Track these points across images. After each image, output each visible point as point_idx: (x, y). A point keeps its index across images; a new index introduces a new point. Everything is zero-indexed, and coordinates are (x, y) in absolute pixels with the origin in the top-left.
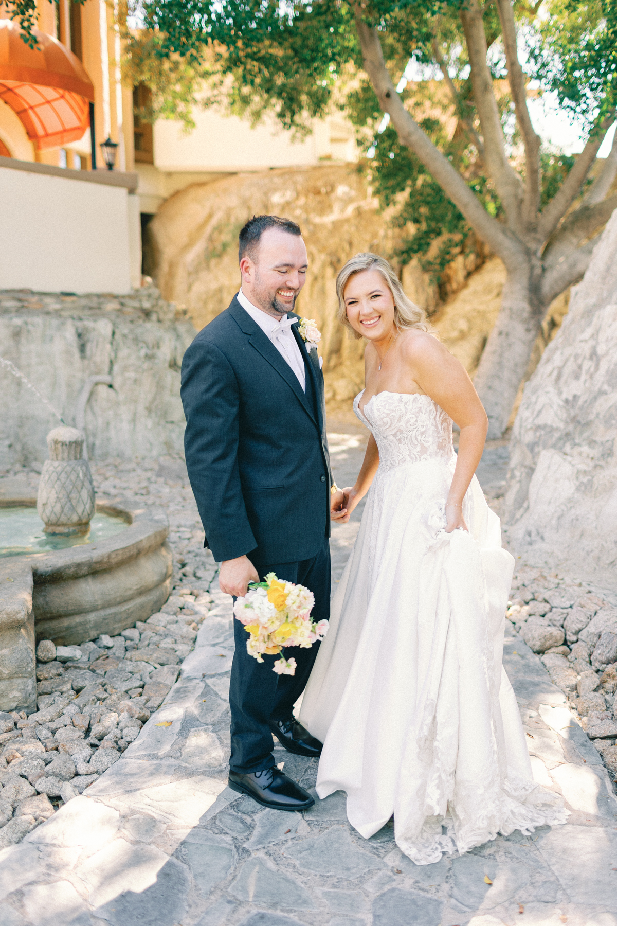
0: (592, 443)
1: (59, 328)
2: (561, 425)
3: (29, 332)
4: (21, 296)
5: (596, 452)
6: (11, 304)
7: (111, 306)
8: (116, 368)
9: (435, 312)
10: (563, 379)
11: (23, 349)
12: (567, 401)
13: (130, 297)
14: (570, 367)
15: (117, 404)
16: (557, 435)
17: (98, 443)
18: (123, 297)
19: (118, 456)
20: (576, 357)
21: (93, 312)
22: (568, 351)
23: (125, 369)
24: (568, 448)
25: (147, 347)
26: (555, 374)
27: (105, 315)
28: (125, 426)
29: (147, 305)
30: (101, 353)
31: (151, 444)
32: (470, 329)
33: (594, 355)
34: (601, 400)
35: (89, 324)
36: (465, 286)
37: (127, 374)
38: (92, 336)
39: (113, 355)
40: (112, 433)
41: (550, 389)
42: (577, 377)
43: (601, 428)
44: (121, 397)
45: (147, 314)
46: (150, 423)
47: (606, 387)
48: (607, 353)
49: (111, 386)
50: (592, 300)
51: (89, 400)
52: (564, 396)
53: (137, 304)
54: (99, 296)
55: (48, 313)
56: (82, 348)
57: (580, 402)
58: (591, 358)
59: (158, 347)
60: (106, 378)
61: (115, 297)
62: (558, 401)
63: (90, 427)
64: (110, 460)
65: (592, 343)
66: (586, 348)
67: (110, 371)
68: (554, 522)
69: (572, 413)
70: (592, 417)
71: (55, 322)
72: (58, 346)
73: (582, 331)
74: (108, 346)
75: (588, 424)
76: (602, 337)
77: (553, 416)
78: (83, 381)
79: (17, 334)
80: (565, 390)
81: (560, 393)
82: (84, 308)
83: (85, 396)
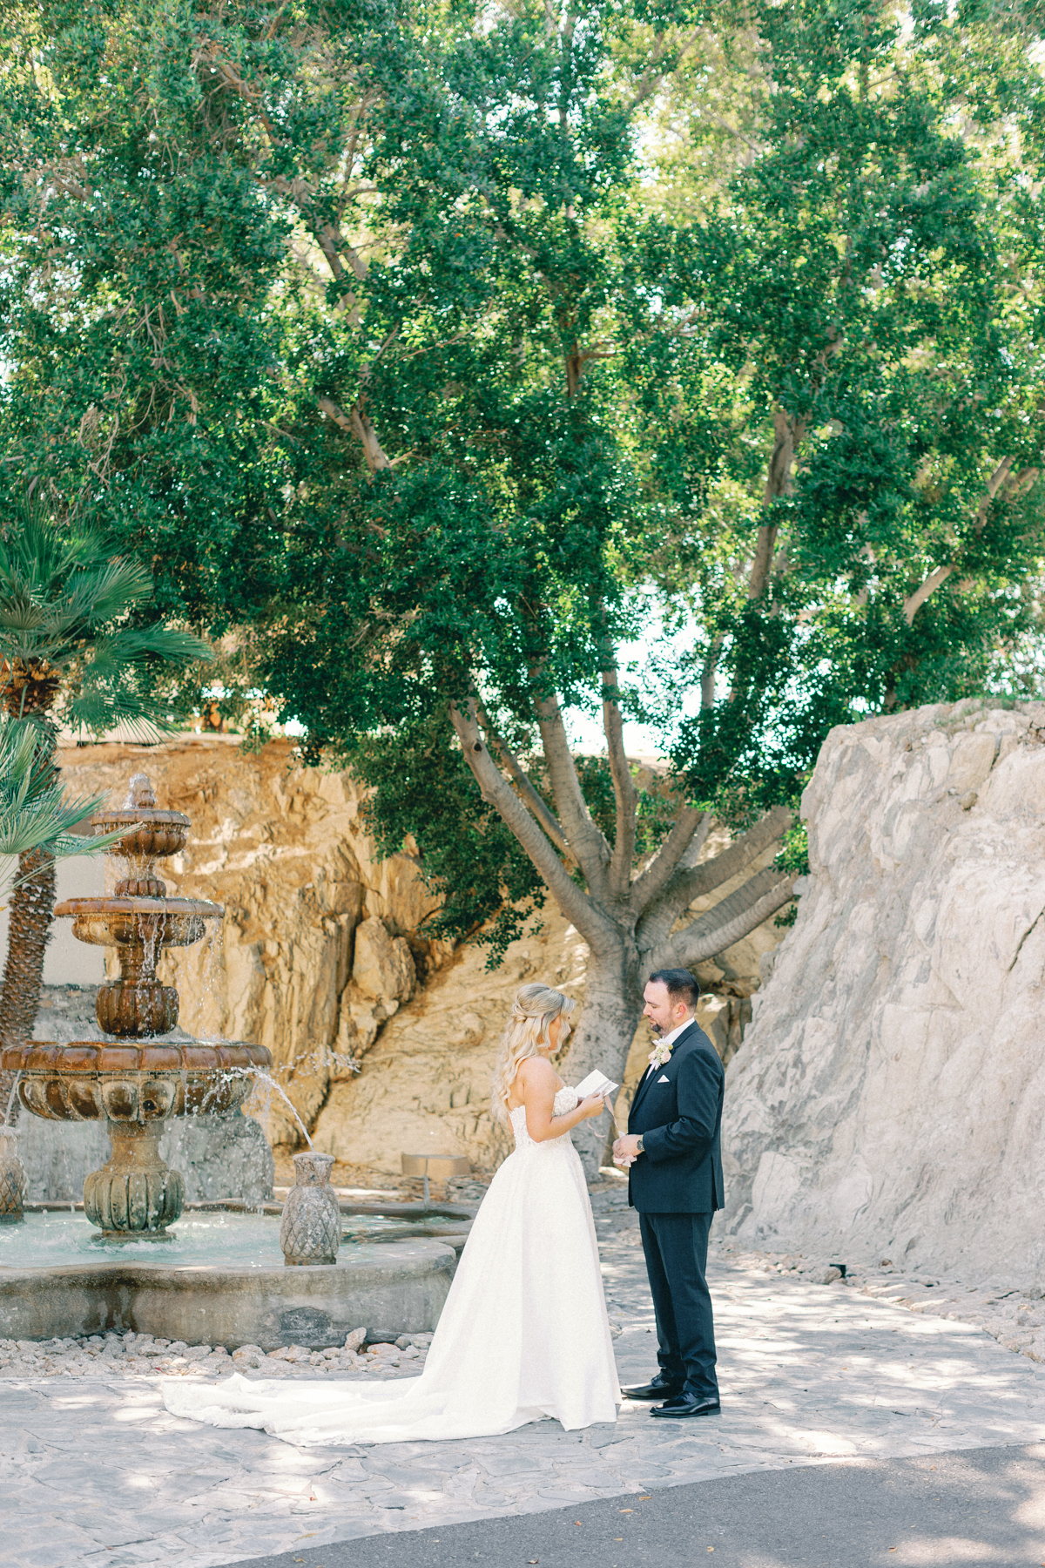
0: (807, 1144)
2: (770, 1131)
5: (812, 1151)
9: (410, 1000)
10: (766, 1086)
12: (773, 1108)
14: (773, 1074)
16: (766, 1141)
20: (779, 1065)
22: (768, 1060)
24: (782, 1149)
26: (756, 1080)
32: (484, 1029)
33: (798, 1062)
34: (812, 1104)
36: (457, 959)
41: (752, 1096)
42: (782, 1084)
43: (815, 1129)
47: (814, 1092)
48: (812, 1061)
50: (785, 1010)
52: (769, 1103)
57: (787, 1108)
58: (795, 1065)
62: (763, 1109)
65: (794, 1051)
66: (790, 1057)
68: (786, 1215)
69: (780, 1119)
70: (804, 1120)
73: (781, 1041)
75: (801, 1127)
76: (805, 1046)
77: (761, 1122)
80: (769, 1096)
81: (764, 1100)
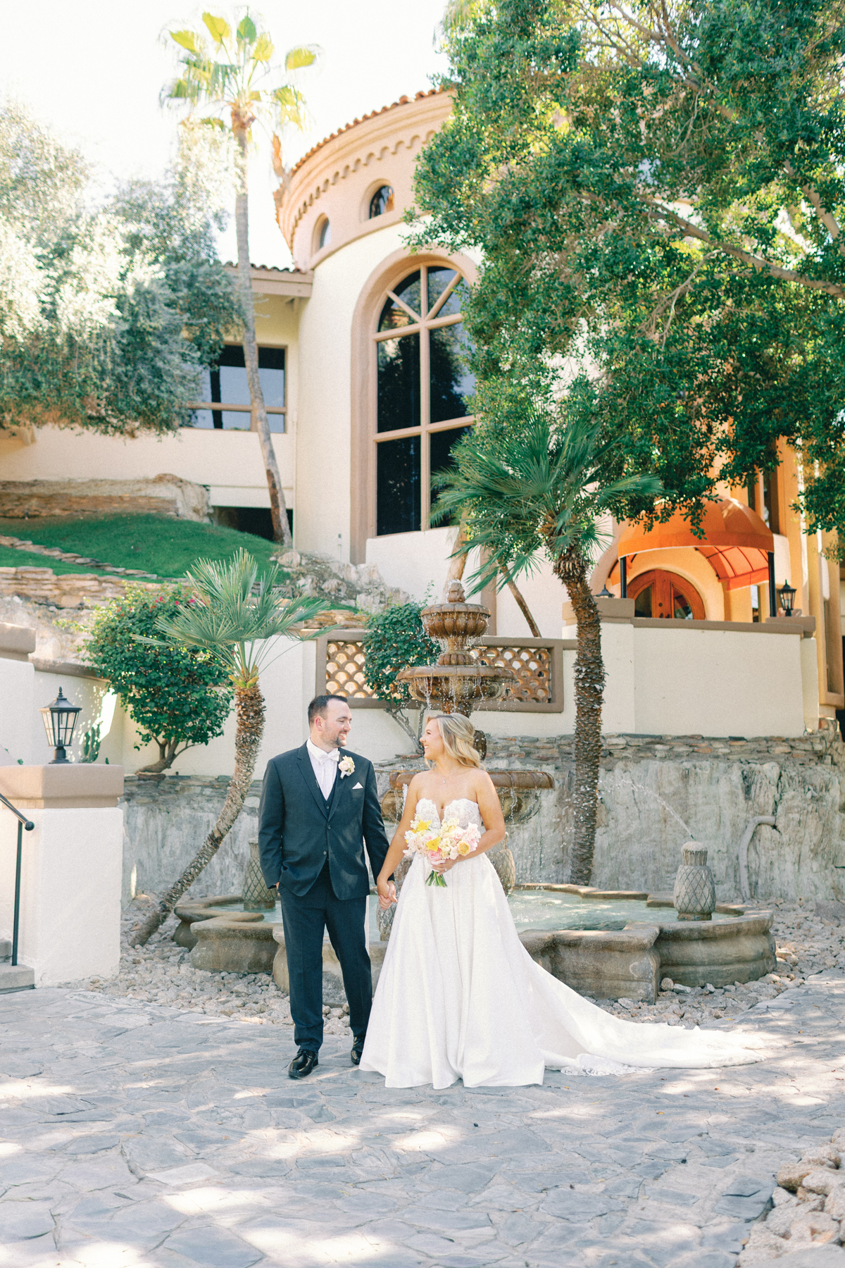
1: (726, 772)
3: (696, 774)
4: (691, 741)
6: (682, 749)
7: (780, 749)
8: (779, 809)
11: (691, 790)
13: (800, 740)
15: (781, 844)
17: (760, 882)
18: (794, 740)
19: (781, 896)
21: (760, 755)
23: (789, 810)
25: (815, 790)
27: (772, 759)
28: (789, 867)
29: (818, 747)
30: (764, 796)
31: (816, 887)
35: (757, 767)
37: (790, 815)
38: (757, 778)
39: (778, 796)
40: (776, 872)
44: (785, 838)
45: (820, 757)
46: (815, 866)
49: (775, 827)
51: (752, 839)
53: (808, 747)
54: (767, 740)
55: (717, 757)
56: (747, 790)
59: (827, 790)
60: (768, 818)
61: (786, 740)
63: (753, 866)
64: (773, 900)
67: (774, 813)
71: (722, 765)
72: (723, 788)
74: (774, 788)
78: (746, 821)
79: (686, 776)
82: (752, 751)
83: (748, 835)
